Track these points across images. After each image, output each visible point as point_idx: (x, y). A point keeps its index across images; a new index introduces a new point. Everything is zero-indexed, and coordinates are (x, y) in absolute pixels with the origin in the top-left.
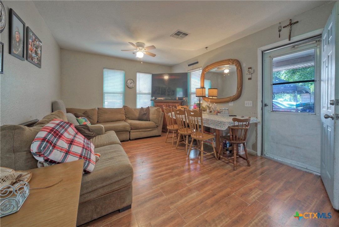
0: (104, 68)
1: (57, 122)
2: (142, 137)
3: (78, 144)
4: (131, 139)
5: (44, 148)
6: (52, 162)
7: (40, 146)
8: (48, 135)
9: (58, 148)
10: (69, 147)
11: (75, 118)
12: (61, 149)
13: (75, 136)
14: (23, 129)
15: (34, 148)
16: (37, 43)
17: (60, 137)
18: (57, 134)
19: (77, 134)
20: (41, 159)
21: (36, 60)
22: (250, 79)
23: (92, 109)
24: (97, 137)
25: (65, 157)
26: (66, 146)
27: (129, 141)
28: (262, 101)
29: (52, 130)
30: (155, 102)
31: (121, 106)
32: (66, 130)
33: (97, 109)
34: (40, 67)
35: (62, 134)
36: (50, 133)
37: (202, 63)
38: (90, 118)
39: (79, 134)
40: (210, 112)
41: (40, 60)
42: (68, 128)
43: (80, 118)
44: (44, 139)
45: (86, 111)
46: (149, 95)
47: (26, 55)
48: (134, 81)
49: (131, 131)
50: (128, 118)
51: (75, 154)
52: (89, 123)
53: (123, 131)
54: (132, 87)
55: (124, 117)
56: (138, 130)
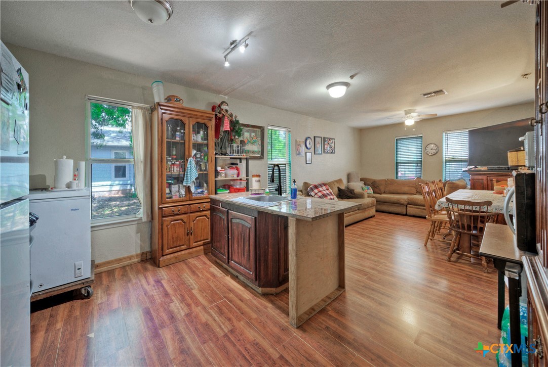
4: (408, 214)
16: (331, 141)
21: (330, 151)
23: (382, 180)
27: (406, 216)
30: (470, 174)
33: (386, 180)
34: (334, 154)
41: (333, 150)
43: (364, 186)
45: (374, 181)
52: (371, 191)
53: (397, 203)
54: (433, 154)
55: (414, 191)
56: (418, 207)
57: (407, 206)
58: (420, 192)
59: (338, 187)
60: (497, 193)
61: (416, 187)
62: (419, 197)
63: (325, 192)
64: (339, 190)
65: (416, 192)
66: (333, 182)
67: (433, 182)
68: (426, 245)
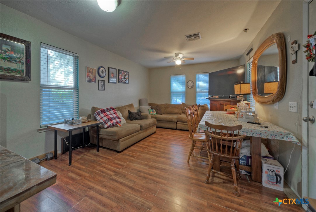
0: (171, 75)
2: (186, 129)
3: (108, 117)
4: (177, 128)
5: (96, 115)
16: (126, 73)
22: (294, 62)
23: (162, 104)
27: (176, 130)
30: (210, 100)
32: (109, 111)
33: (165, 105)
41: (127, 81)
45: (158, 105)
47: (118, 81)
48: (194, 82)
49: (177, 122)
52: (154, 113)
53: (171, 121)
54: (191, 87)
55: (181, 111)
56: (183, 123)
57: (176, 123)
58: (184, 113)
59: (128, 111)
60: (229, 114)
61: (182, 108)
62: (183, 116)
63: (111, 116)
64: (130, 113)
65: (182, 112)
66: (125, 107)
67: (192, 106)
68: (188, 162)
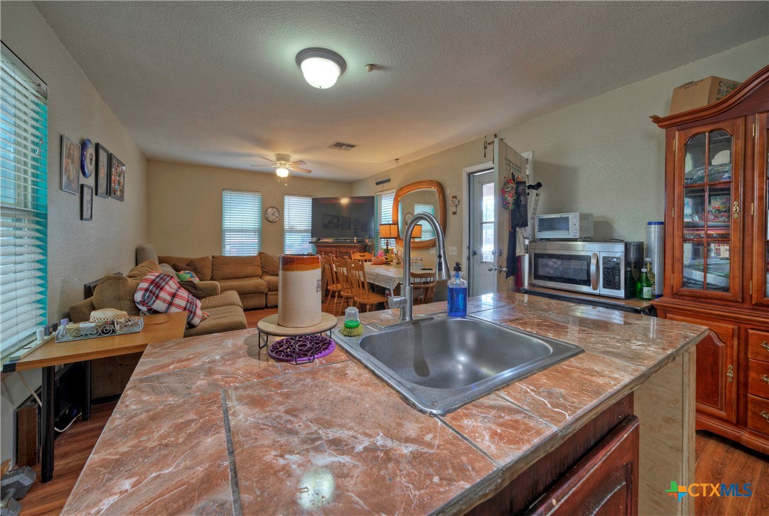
0: (224, 190)
1: (157, 274)
3: (182, 298)
5: (148, 297)
6: (156, 312)
7: (144, 296)
8: (149, 286)
9: (160, 299)
10: (172, 299)
11: (175, 272)
12: (164, 301)
13: (177, 290)
14: (126, 280)
15: (138, 296)
17: (162, 289)
18: (159, 287)
19: (179, 288)
20: (144, 309)
21: (118, 193)
22: (454, 213)
23: (203, 258)
24: (208, 298)
25: (168, 308)
26: (169, 298)
27: (266, 310)
28: (469, 248)
29: (153, 282)
30: (317, 246)
31: (254, 253)
32: (167, 283)
33: (211, 258)
34: (123, 201)
35: (163, 287)
36: (151, 284)
37: (396, 182)
38: (199, 273)
39: (183, 289)
40: (397, 264)
41: (122, 191)
42: (169, 281)
43: (182, 272)
44: (147, 290)
45: (192, 262)
46: (309, 233)
47: (109, 192)
48: (280, 210)
49: (269, 292)
50: (267, 273)
51: (178, 306)
53: (255, 292)
54: (275, 220)
57: (266, 295)
65: (261, 272)
